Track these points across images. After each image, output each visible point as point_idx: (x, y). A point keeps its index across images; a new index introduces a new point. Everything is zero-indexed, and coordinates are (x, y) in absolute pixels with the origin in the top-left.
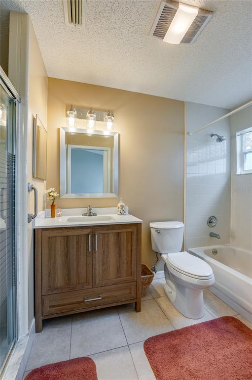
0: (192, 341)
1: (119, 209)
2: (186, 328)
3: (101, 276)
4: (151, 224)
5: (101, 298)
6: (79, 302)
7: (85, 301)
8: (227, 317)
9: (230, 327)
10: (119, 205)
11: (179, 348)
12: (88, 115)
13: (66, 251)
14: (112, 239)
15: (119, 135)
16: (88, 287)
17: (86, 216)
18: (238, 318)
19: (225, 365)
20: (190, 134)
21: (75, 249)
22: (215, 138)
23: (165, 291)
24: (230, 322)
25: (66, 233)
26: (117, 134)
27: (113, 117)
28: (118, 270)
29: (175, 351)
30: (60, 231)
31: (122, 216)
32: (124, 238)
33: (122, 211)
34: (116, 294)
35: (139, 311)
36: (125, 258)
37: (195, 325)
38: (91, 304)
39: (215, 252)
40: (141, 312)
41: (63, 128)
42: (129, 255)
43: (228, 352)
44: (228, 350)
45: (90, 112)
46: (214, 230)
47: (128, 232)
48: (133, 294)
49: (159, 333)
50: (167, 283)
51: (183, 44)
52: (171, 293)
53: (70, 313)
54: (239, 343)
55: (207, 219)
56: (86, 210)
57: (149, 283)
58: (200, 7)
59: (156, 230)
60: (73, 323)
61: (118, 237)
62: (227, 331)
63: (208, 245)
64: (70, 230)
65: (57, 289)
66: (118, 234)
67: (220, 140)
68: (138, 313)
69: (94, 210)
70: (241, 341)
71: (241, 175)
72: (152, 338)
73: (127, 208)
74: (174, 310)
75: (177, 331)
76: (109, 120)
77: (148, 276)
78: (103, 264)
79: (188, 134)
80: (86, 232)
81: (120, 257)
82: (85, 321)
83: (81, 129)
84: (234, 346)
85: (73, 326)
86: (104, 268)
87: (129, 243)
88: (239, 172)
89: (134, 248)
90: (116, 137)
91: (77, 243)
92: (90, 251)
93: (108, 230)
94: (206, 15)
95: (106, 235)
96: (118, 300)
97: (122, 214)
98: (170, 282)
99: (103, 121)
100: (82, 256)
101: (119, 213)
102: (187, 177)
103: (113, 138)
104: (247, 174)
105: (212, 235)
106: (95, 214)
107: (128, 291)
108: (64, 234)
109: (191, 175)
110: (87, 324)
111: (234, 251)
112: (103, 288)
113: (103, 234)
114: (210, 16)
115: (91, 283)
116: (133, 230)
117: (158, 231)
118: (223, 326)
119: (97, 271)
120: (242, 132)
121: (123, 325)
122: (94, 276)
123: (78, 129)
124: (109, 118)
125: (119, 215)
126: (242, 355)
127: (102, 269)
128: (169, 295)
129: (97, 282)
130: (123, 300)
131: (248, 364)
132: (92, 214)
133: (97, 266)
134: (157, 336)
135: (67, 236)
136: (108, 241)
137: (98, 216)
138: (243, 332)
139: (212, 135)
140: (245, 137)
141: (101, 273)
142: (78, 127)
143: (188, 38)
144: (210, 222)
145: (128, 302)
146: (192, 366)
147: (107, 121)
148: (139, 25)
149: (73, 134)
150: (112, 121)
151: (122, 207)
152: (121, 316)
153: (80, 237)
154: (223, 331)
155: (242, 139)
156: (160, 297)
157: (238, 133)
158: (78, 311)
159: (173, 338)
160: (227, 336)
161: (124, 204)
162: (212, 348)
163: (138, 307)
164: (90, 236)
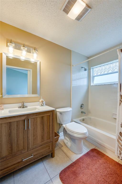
0: (82, 166)
1: (41, 103)
2: (77, 160)
3: (32, 143)
4: (57, 109)
5: (33, 156)
6: (19, 163)
7: (23, 160)
8: (92, 149)
9: (95, 154)
10: (41, 101)
11: (76, 172)
12: (22, 48)
13: (9, 132)
14: (39, 120)
15: (40, 62)
16: (25, 152)
17: (21, 108)
18: (96, 148)
19: (97, 173)
20: (74, 66)
21: (15, 130)
22: (83, 69)
23: (64, 143)
24: (94, 151)
25: (9, 121)
26: (39, 62)
27: (37, 52)
28: (43, 138)
29: (75, 174)
30: (4, 120)
31: (42, 107)
32: (45, 119)
33: (42, 104)
34: (41, 151)
35: (54, 157)
36: (46, 130)
37: (81, 157)
38: (27, 161)
39: (83, 120)
40: (55, 157)
41: (4, 53)
42: (49, 128)
43: (96, 166)
44: (96, 165)
45: (24, 46)
46: (83, 110)
47: (48, 115)
48: (51, 149)
49: (66, 167)
50: (65, 138)
51: (76, 21)
52: (68, 143)
53: (12, 171)
54: (99, 160)
55: (80, 105)
56: (20, 105)
57: (57, 140)
58: (87, 3)
59: (60, 112)
60: (15, 176)
61: (42, 119)
62: (94, 156)
63: (81, 117)
64: (12, 118)
65: (3, 158)
66: (42, 117)
67: (85, 70)
68: (53, 158)
69: (26, 104)
70: (100, 159)
71: (93, 86)
72: (63, 170)
73: (44, 102)
74: (70, 152)
75: (74, 163)
76: (35, 53)
77: (57, 137)
78: (34, 136)
79: (73, 66)
80: (23, 118)
81: (43, 130)
82: (23, 172)
83: (17, 56)
84: (98, 162)
85: (15, 179)
86: (34, 138)
87: (48, 122)
88: (92, 84)
89: (51, 124)
90: (38, 63)
91: (17, 126)
92: (26, 130)
93: (36, 116)
94: (88, 9)
95: (36, 119)
96: (43, 154)
97: (42, 106)
98: (66, 138)
99: (31, 53)
100: (20, 133)
101: (40, 105)
102: (72, 86)
103: (37, 63)
104: (95, 85)
105: (82, 112)
106: (26, 107)
107: (48, 148)
108: (8, 122)
109: (74, 85)
110: (24, 174)
111: (90, 118)
112: (34, 150)
113: (33, 118)
114: (90, 10)
115: (27, 149)
116: (50, 114)
117: (61, 113)
118: (92, 154)
119: (30, 141)
120: (93, 67)
121: (46, 168)
122: (28, 144)
123: (15, 55)
124: (35, 52)
125: (40, 106)
126: (102, 166)
127: (33, 139)
128: (67, 144)
129: (30, 147)
130: (45, 153)
131: (105, 169)
132: (24, 107)
133: (30, 138)
134: (65, 168)
135: (10, 123)
136: (37, 122)
137: (28, 107)
138: (100, 154)
139: (82, 68)
140: (94, 69)
141: (32, 141)
142: (15, 54)
143: (79, 18)
144: (81, 107)
145: (48, 154)
146: (84, 179)
147: (34, 54)
148: (56, 2)
149: (12, 58)
150: (37, 54)
151: (42, 102)
152: (44, 162)
153: (19, 122)
154: (93, 156)
155: (93, 71)
156: (62, 146)
157: (91, 68)
158: (18, 168)
159: (73, 167)
160: (95, 158)
161: (43, 100)
162: (90, 166)
163: (53, 155)
164: (26, 120)
